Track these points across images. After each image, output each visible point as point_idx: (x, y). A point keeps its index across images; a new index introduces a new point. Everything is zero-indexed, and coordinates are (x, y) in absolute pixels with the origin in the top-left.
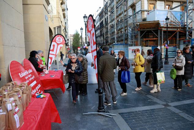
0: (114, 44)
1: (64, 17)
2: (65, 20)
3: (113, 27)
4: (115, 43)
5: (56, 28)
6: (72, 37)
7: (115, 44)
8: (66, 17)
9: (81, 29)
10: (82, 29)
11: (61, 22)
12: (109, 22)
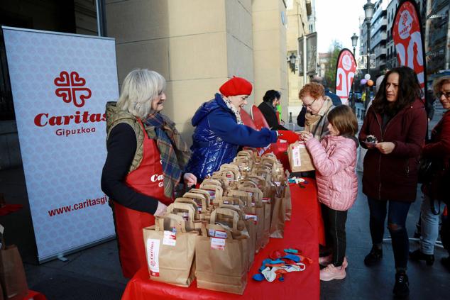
0: (441, 71)
1: (309, 12)
2: (311, 19)
3: (440, 27)
4: (443, 69)
5: (305, 38)
6: (322, 58)
7: (443, 73)
8: (313, 13)
9: (352, 38)
10: (354, 38)
11: (303, 24)
12: (428, 12)
